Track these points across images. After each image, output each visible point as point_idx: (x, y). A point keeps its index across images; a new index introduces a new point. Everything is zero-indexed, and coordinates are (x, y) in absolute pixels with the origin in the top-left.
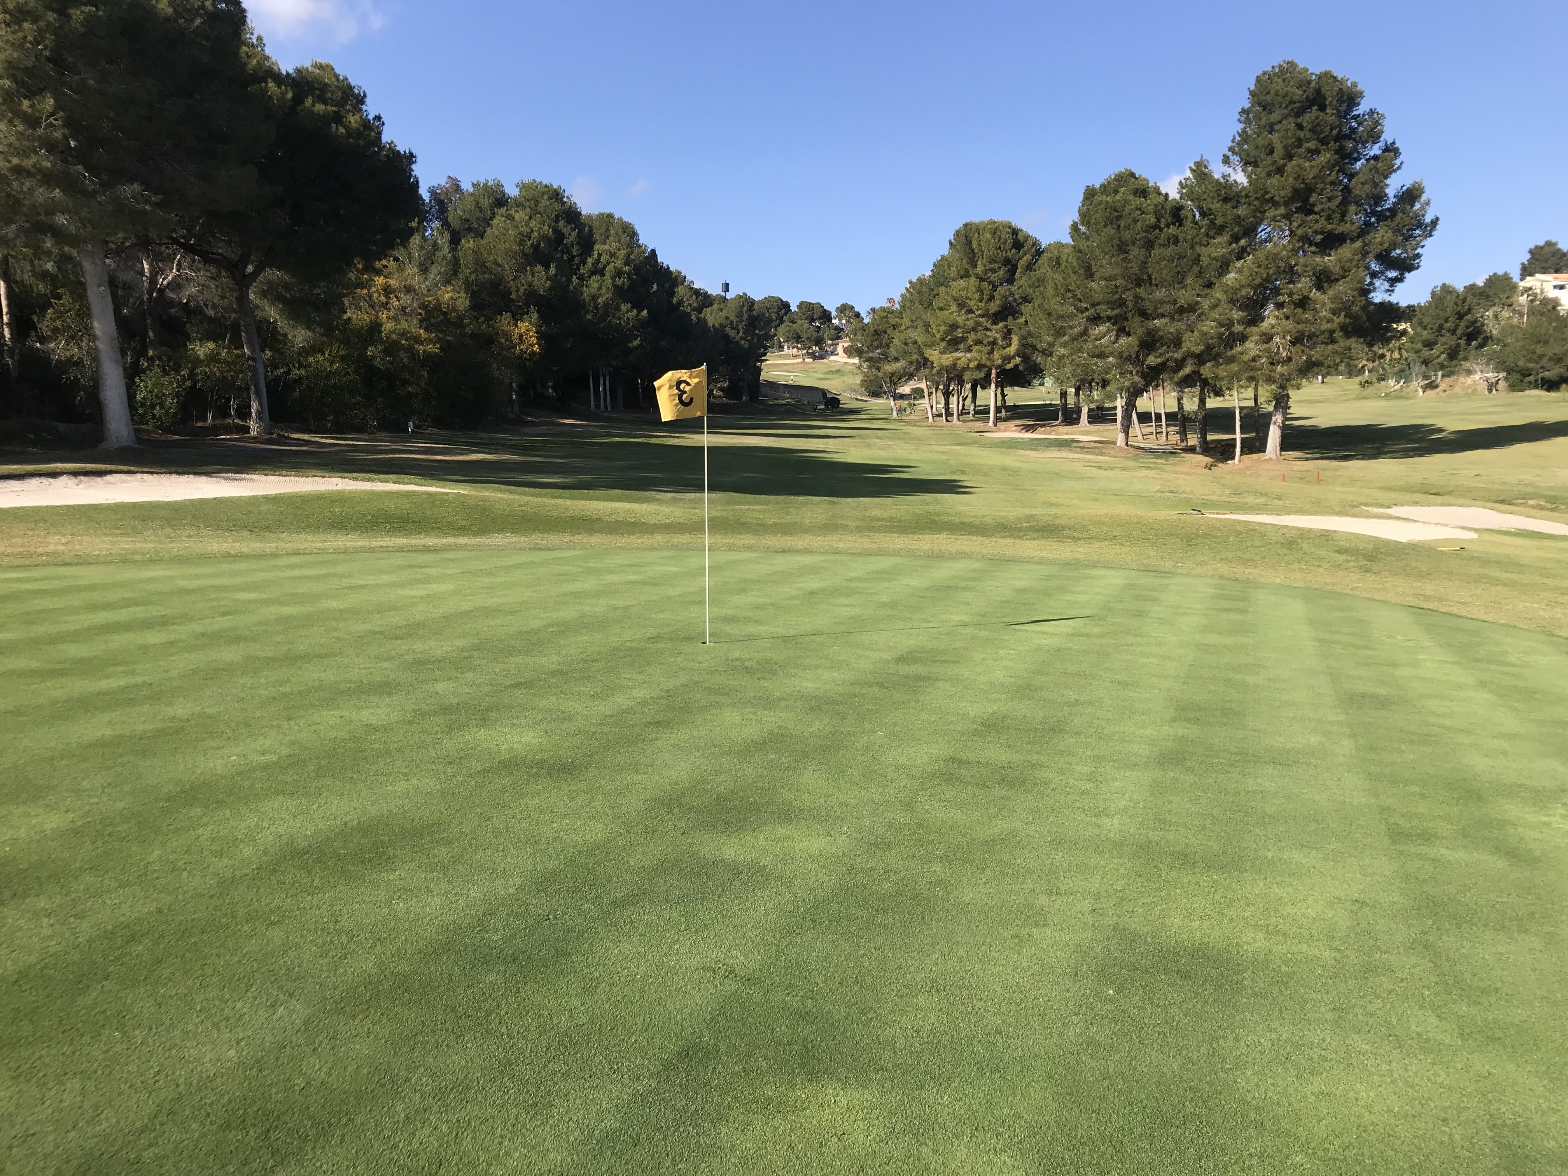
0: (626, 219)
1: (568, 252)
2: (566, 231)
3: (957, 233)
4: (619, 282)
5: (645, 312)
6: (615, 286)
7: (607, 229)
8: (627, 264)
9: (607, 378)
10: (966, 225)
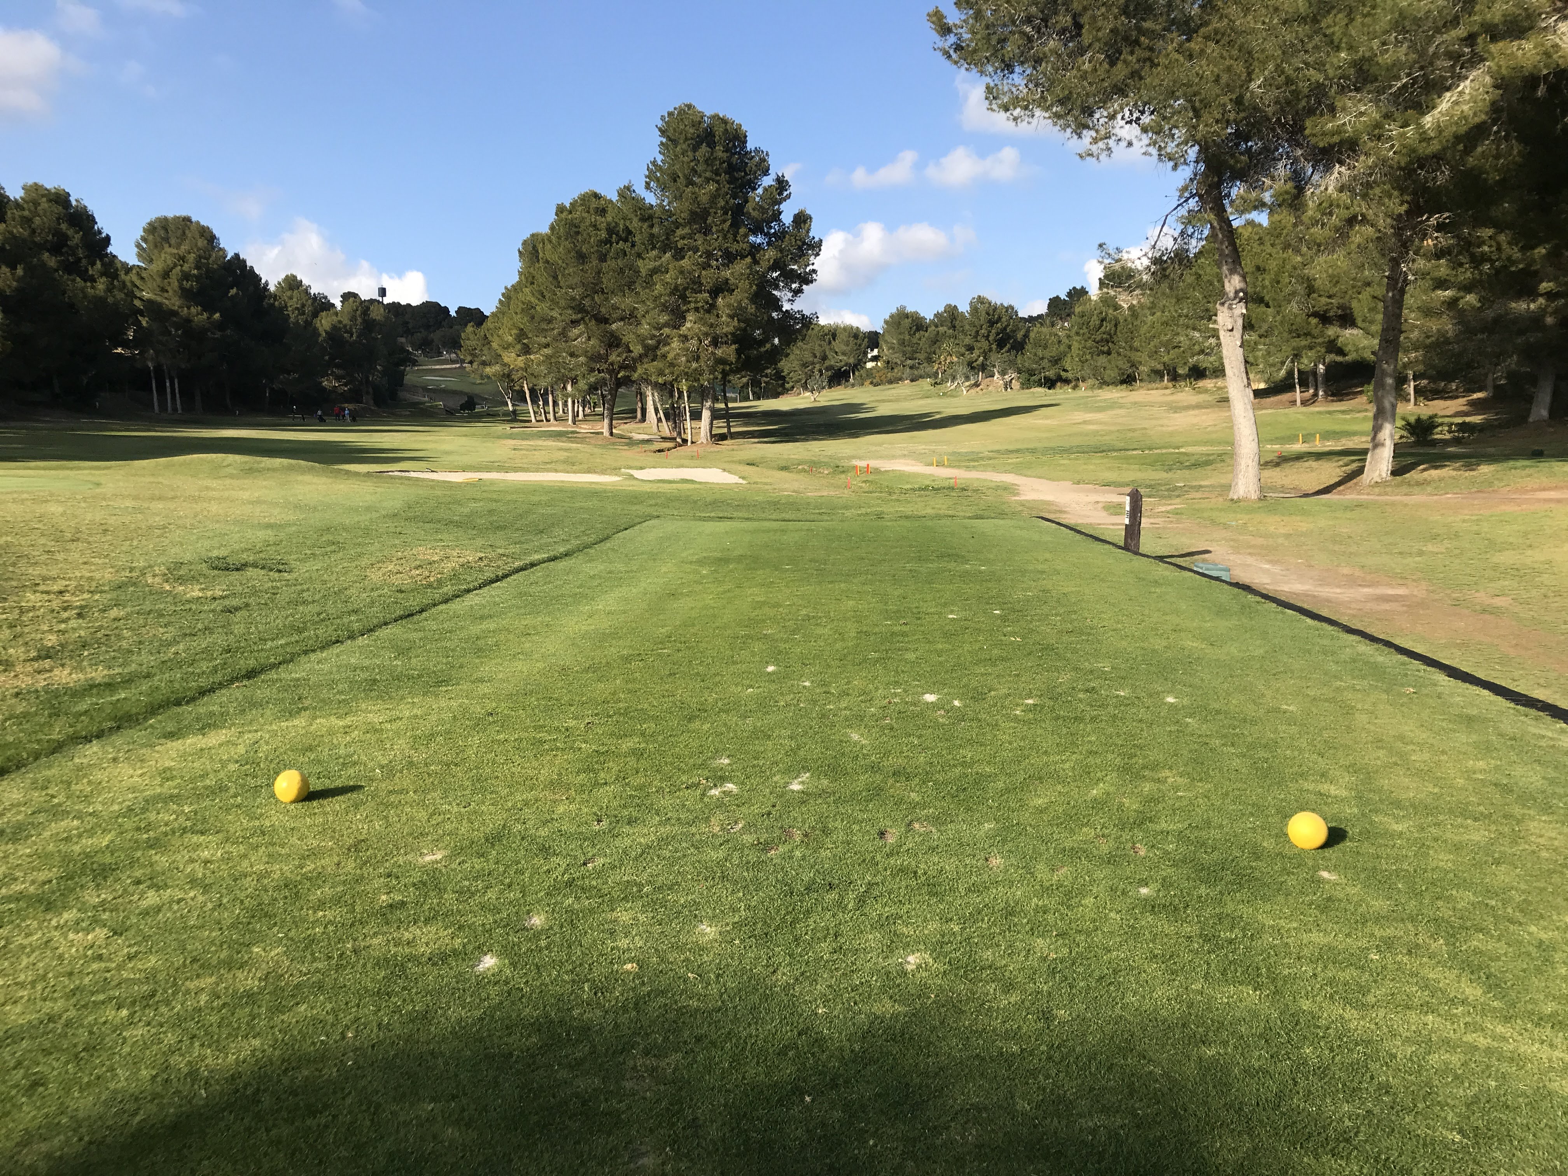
0: (203, 223)
1: (74, 254)
2: (70, 232)
3: (525, 243)
4: (187, 285)
5: (217, 316)
6: (181, 288)
7: (184, 233)
8: (197, 267)
9: (176, 381)
10: (533, 235)
